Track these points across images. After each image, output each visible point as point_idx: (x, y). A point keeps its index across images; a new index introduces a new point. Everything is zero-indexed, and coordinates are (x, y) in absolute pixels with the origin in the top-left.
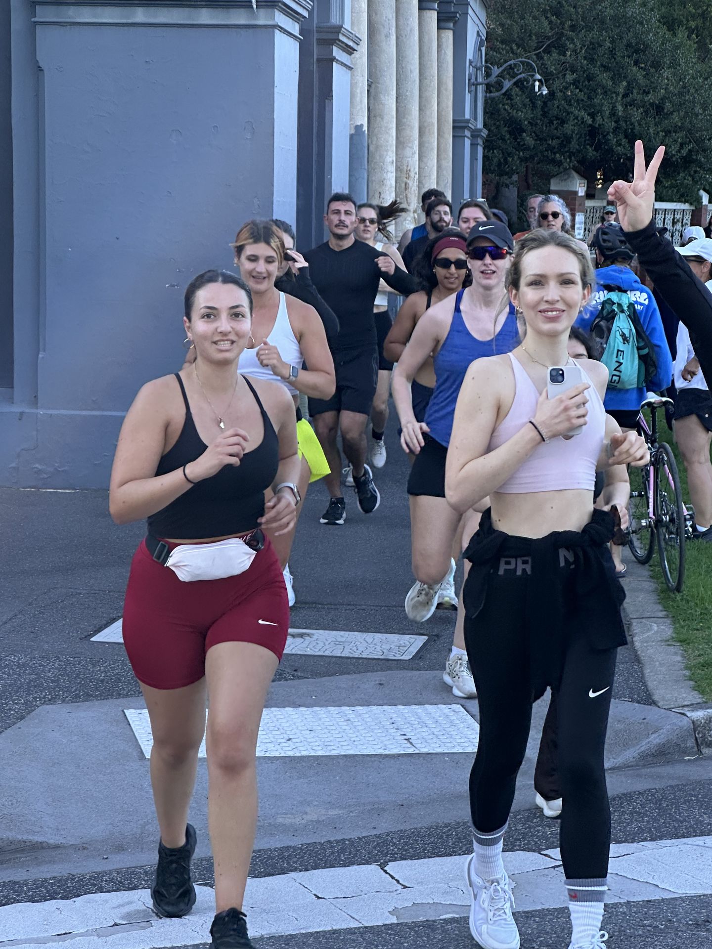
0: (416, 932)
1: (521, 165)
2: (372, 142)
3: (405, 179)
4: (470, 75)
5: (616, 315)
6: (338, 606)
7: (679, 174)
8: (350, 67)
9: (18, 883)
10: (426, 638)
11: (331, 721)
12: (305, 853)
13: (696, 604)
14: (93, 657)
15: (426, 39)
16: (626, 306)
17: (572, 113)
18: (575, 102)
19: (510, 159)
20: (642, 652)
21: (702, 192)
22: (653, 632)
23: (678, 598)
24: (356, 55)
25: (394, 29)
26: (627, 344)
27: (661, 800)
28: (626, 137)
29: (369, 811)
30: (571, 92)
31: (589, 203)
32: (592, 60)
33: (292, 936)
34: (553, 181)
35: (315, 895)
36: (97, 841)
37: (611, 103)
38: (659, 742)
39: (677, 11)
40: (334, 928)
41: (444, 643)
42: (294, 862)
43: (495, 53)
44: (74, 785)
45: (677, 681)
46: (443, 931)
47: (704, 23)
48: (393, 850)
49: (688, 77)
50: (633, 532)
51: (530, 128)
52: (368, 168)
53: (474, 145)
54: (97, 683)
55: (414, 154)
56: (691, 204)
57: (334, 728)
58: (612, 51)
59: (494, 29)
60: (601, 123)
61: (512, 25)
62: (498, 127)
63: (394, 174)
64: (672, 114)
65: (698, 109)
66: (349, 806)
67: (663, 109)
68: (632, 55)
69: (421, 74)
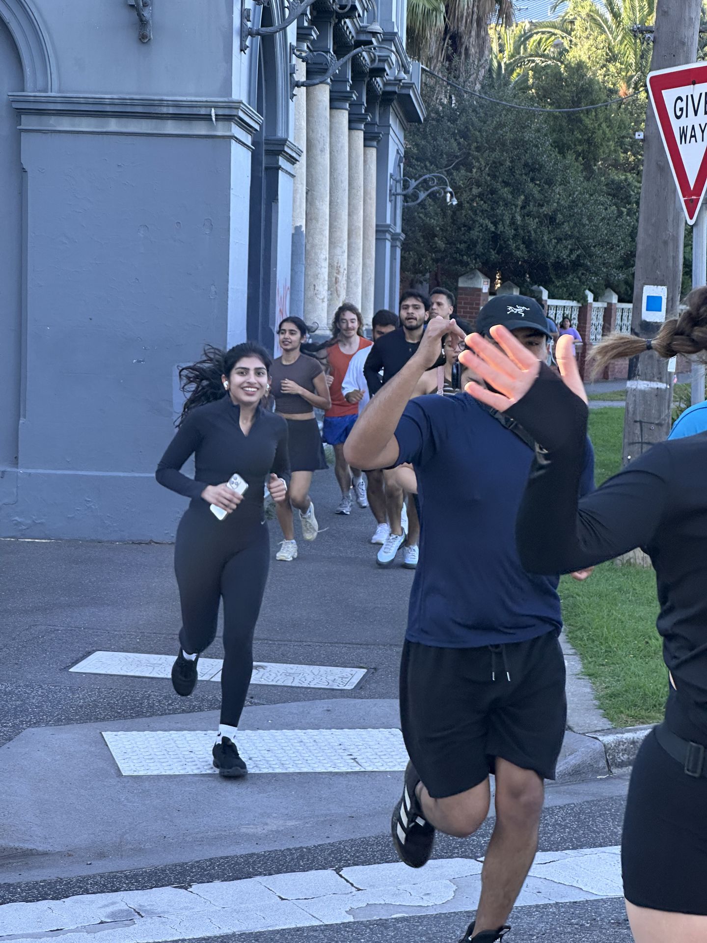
0: (371, 929)
1: (433, 265)
2: (309, 241)
3: (336, 274)
4: (391, 186)
6: (286, 643)
7: (568, 275)
8: (293, 175)
9: (12, 885)
10: (365, 670)
11: (286, 742)
12: (268, 859)
13: (601, 643)
14: (72, 685)
15: (354, 155)
17: (477, 221)
18: (480, 212)
19: (424, 260)
21: (588, 292)
23: (585, 638)
24: (297, 165)
25: (328, 145)
27: (580, 813)
28: (524, 243)
29: (322, 821)
30: (477, 204)
32: (494, 177)
33: (261, 934)
34: (460, 280)
35: (279, 897)
36: (81, 849)
37: (512, 214)
39: (566, 137)
40: (298, 926)
41: (382, 675)
42: (258, 868)
43: (411, 169)
44: (58, 799)
45: (588, 710)
46: (395, 929)
47: (589, 148)
48: (346, 857)
49: (577, 193)
51: (441, 233)
52: (305, 264)
53: (393, 247)
54: (77, 708)
55: (344, 252)
56: (578, 302)
57: (289, 748)
58: (511, 170)
59: (411, 148)
60: (502, 230)
61: (426, 145)
62: (413, 232)
63: (327, 269)
64: (563, 224)
65: (585, 221)
66: (305, 817)
67: (555, 220)
68: (529, 174)
69: (350, 184)
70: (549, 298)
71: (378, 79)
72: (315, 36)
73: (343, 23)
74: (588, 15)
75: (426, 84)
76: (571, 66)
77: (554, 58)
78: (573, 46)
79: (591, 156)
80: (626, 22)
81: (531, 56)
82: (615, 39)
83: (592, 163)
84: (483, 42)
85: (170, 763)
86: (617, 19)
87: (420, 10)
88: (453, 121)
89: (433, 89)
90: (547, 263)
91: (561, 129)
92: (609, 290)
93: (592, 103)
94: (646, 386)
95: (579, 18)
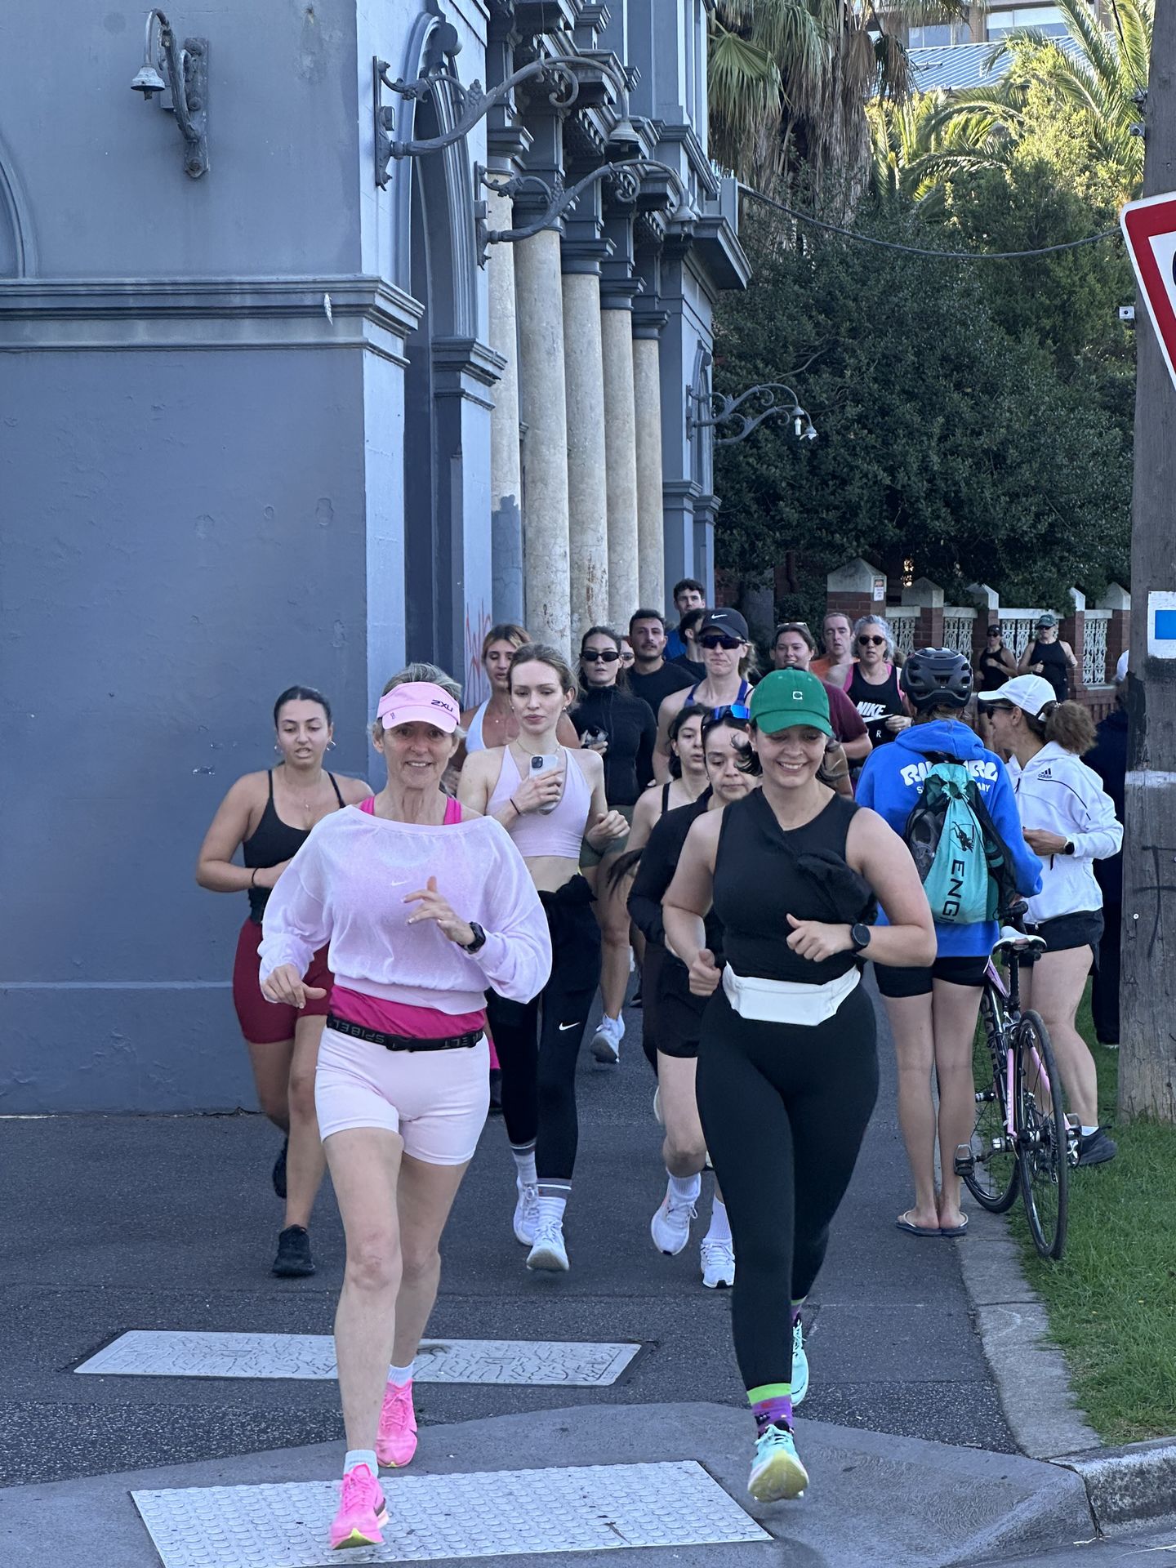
1: (778, 552)
2: (530, 523)
3: (586, 582)
4: (689, 410)
5: (948, 802)
6: (491, 1298)
7: (1035, 562)
8: (489, 405)
10: (638, 1347)
11: (481, 1496)
13: (1085, 1277)
14: (78, 1401)
15: (614, 356)
16: (963, 786)
17: (858, 467)
18: (862, 449)
19: (760, 544)
20: (997, 1362)
21: (1074, 592)
22: (1015, 1327)
23: (1055, 1268)
24: (499, 385)
25: (561, 341)
26: (968, 850)
28: (947, 505)
30: (855, 434)
31: (893, 613)
32: (886, 383)
34: (830, 578)
37: (921, 451)
38: (1030, 1516)
39: (1021, 303)
41: (669, 1355)
43: (729, 375)
45: (1056, 1411)
47: (1065, 320)
49: (1042, 408)
50: (979, 1159)
51: (790, 492)
52: (524, 566)
53: (698, 523)
54: (85, 1447)
55: (599, 540)
56: (1057, 611)
57: (486, 1508)
58: (918, 368)
59: (726, 335)
60: (905, 483)
61: (754, 330)
62: (738, 492)
63: (568, 574)
64: (1020, 467)
65: (1061, 459)
67: (1005, 459)
68: (951, 375)
69: (608, 411)
70: (1000, 606)
71: (656, 214)
72: (526, 145)
73: (581, 116)
74: (1050, 74)
75: (750, 217)
76: (1023, 172)
77: (991, 156)
78: (1026, 135)
79: (1069, 336)
80: (1126, 82)
81: (951, 153)
82: (1106, 116)
83: (1072, 349)
84: (855, 132)
85: (260, 1545)
86: (1108, 80)
87: (734, 81)
88: (803, 281)
89: (763, 225)
90: (993, 541)
91: (1011, 289)
92: (1114, 586)
93: (1067, 239)
94: (1161, 780)
95: (1034, 81)
